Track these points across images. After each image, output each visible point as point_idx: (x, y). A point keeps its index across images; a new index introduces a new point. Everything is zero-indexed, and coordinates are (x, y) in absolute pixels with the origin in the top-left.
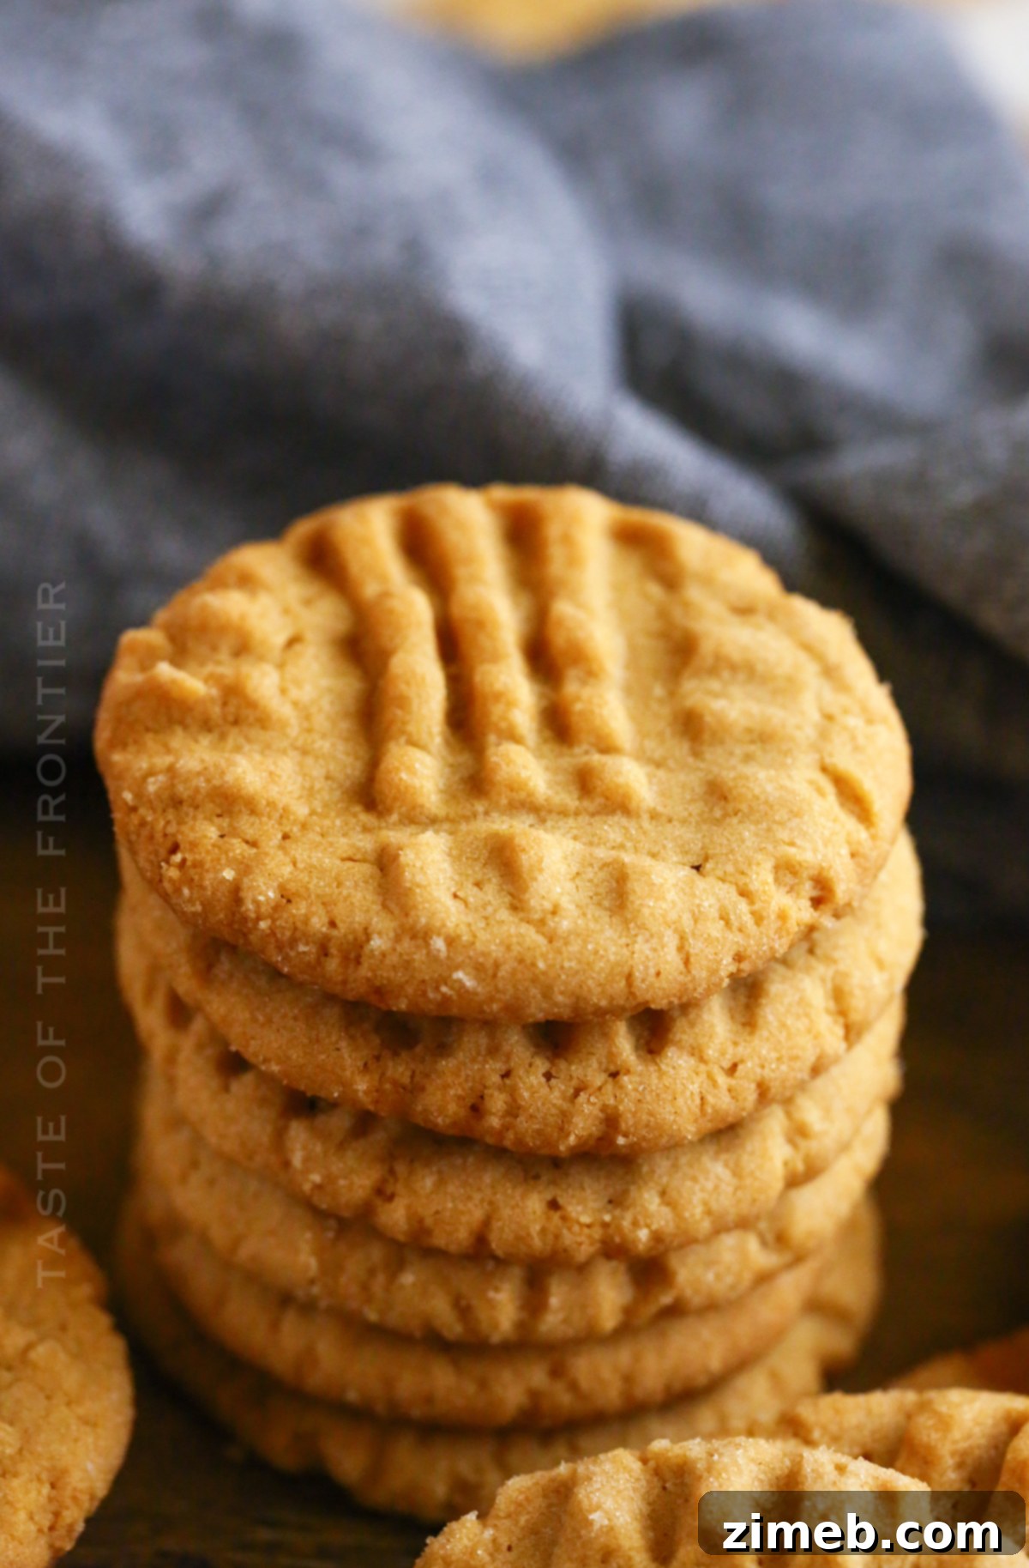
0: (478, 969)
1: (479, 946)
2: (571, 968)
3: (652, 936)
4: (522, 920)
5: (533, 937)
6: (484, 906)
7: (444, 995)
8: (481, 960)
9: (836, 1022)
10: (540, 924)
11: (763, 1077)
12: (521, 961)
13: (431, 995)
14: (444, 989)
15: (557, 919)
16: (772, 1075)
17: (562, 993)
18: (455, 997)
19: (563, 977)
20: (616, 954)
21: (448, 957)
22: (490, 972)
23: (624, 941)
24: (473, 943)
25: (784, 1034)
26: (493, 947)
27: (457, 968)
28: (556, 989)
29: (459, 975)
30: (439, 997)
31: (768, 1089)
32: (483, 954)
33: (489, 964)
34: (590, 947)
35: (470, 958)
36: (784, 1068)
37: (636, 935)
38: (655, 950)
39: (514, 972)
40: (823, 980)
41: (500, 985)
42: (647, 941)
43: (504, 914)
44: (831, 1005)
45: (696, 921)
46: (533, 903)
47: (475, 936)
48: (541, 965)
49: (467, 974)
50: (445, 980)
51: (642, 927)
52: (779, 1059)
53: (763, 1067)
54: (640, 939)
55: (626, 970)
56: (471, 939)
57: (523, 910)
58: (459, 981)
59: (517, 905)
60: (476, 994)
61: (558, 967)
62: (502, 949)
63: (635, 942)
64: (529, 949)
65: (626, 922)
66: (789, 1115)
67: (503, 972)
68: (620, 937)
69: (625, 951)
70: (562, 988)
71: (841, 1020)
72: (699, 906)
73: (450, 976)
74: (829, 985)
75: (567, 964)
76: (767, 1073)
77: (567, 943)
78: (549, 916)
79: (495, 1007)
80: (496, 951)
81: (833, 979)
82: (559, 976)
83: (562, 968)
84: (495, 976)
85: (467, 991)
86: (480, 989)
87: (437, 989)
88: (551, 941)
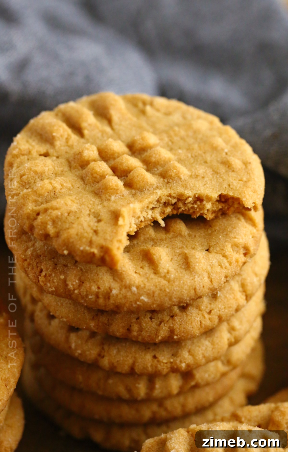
0: (148, 295)
1: (147, 287)
2: (177, 290)
3: (200, 275)
4: (158, 277)
5: (164, 282)
6: (146, 274)
7: (138, 305)
8: (148, 292)
9: (243, 294)
10: (165, 277)
11: (220, 314)
12: (161, 290)
13: (134, 305)
14: (138, 303)
15: (169, 275)
16: (223, 313)
17: (175, 298)
18: (142, 305)
19: (175, 293)
20: (190, 283)
21: (138, 293)
22: (152, 295)
23: (191, 278)
24: (145, 287)
25: (226, 300)
26: (151, 287)
27: (141, 296)
28: (173, 297)
29: (142, 298)
30: (136, 306)
31: (222, 317)
32: (149, 290)
33: (151, 292)
34: (182, 282)
35: (145, 292)
36: (226, 311)
37: (195, 276)
38: (201, 279)
39: (159, 294)
40: (238, 281)
41: (156, 299)
42: (199, 277)
43: (152, 276)
44: (241, 289)
45: (212, 268)
46: (161, 271)
47: (145, 285)
48: (168, 290)
49: (145, 297)
50: (138, 300)
51: (197, 273)
52: (225, 308)
53: (220, 311)
54: (196, 277)
55: (194, 288)
56: (144, 286)
57: (158, 273)
58: (143, 300)
59: (156, 272)
60: (148, 303)
61: (173, 290)
62: (154, 287)
63: (195, 278)
64: (163, 286)
65: (191, 272)
66: (228, 324)
67: (156, 294)
68: (190, 277)
69: (192, 281)
70: (175, 296)
71: (244, 294)
72: (212, 263)
73: (139, 298)
74: (240, 283)
75: (175, 289)
76: (221, 313)
77: (174, 282)
78: (167, 274)
79: (155, 306)
80: (153, 288)
81: (241, 281)
82: (173, 293)
83: (174, 290)
84: (153, 296)
85: (145, 302)
86: (149, 301)
87: (136, 303)
88: (169, 282)
